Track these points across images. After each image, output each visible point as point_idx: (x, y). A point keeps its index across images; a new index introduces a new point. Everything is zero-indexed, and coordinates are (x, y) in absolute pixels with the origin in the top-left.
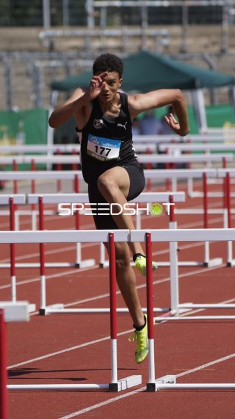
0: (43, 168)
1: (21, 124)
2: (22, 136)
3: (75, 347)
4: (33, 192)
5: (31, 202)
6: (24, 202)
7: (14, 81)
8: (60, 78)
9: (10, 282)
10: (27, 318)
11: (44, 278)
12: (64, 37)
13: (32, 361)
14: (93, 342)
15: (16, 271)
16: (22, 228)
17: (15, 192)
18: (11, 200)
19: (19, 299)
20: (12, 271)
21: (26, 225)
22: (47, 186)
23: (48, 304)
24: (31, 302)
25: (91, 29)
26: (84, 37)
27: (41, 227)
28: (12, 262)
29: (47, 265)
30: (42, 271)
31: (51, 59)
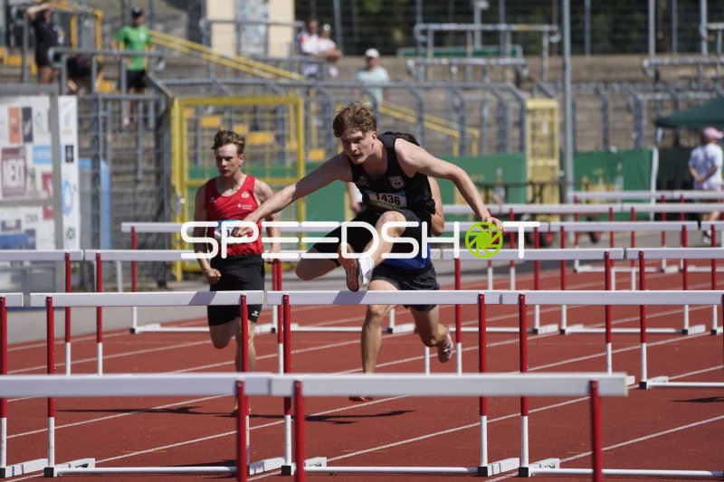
0: (645, 217)
1: (620, 167)
2: (620, 180)
3: (683, 427)
4: (633, 246)
5: (630, 256)
6: (622, 257)
7: (611, 118)
8: (667, 113)
9: (605, 350)
10: (625, 392)
11: (645, 345)
12: (672, 65)
13: (631, 442)
14: (704, 422)
15: (612, 338)
16: (619, 287)
17: (612, 246)
18: (606, 255)
19: (615, 370)
20: (608, 337)
21: (624, 284)
22: (649, 239)
23: (649, 376)
24: (630, 374)
25: (704, 56)
26: (696, 65)
27: (641, 286)
28: (608, 327)
29: (648, 330)
30: (643, 337)
31: (656, 91)
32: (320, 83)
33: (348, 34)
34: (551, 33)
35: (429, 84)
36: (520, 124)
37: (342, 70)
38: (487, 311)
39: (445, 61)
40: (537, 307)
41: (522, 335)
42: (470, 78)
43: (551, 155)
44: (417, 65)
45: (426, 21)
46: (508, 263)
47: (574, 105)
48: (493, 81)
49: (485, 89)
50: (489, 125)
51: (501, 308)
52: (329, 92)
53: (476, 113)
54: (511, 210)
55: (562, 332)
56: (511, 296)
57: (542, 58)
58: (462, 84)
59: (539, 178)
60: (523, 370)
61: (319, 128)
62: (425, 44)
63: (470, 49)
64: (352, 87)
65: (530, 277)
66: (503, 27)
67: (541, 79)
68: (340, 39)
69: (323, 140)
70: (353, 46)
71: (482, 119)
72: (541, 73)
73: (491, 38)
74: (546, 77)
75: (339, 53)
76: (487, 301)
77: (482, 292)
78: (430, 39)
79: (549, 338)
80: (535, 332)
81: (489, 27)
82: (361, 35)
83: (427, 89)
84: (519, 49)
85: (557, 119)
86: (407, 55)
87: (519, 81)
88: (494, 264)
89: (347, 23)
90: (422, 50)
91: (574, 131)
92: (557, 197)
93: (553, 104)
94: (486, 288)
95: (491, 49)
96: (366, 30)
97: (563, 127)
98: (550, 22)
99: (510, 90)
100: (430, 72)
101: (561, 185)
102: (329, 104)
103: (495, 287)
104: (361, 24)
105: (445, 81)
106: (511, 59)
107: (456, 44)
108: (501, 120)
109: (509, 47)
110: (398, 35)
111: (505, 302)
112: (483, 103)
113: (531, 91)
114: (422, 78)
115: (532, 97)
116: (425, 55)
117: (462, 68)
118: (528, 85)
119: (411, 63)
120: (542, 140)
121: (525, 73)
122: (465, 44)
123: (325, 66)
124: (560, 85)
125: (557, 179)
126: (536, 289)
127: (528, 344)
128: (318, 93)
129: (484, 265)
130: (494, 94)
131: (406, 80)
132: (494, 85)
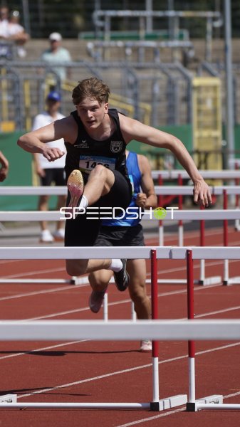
32: (10, 63)
33: (35, 20)
34: (214, 19)
35: (106, 64)
36: (187, 99)
37: (29, 51)
38: (158, 265)
39: (120, 43)
40: (203, 262)
41: (189, 285)
42: (142, 58)
43: (215, 127)
44: (96, 47)
45: (103, 8)
46: (177, 222)
47: (234, 83)
48: (163, 61)
49: (155, 68)
50: (159, 101)
51: (170, 262)
52: (18, 71)
53: (149, 90)
54: (179, 175)
55: (225, 283)
56: (179, 251)
57: (206, 41)
58: (136, 64)
59: (204, 147)
60: (190, 317)
61: (10, 103)
62: (102, 29)
63: (142, 33)
64: (38, 67)
65: (197, 234)
66: (171, 13)
67: (205, 59)
68: (27, 24)
69: (13, 114)
70: (39, 30)
71: (153, 95)
72: (205, 54)
73: (161, 23)
74: (210, 58)
75: (26, 36)
76: (158, 256)
77: (154, 248)
78: (107, 25)
79: (213, 289)
80: (201, 283)
81: (160, 14)
82: (46, 20)
83: (105, 68)
84: (186, 33)
85: (220, 95)
86: (87, 38)
87: (186, 61)
88: (165, 223)
89: (33, 10)
90: (100, 33)
91: (235, 106)
92: (220, 164)
93: (216, 81)
94: (157, 244)
95: (161, 33)
96: (51, 16)
97: (225, 102)
98: (213, 9)
99: (177, 69)
100: (108, 53)
101: (224, 153)
102: (18, 82)
103: (166, 244)
104: (46, 11)
105: (120, 61)
106: (179, 42)
107: (130, 28)
108: (170, 96)
109: (177, 31)
110: (79, 21)
111: (174, 257)
112: (154, 81)
113: (196, 70)
114: (100, 58)
115: (198, 75)
116: (103, 38)
117: (136, 50)
118: (194, 65)
119: (90, 45)
120: (206, 113)
121: (191, 54)
122: (138, 28)
123: (14, 48)
124: (222, 65)
125: (220, 148)
126: (202, 245)
127: (195, 294)
128: (8, 72)
129: (156, 224)
130: (164, 72)
131: (86, 60)
132: (164, 65)
